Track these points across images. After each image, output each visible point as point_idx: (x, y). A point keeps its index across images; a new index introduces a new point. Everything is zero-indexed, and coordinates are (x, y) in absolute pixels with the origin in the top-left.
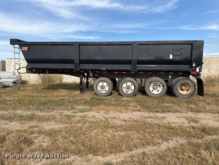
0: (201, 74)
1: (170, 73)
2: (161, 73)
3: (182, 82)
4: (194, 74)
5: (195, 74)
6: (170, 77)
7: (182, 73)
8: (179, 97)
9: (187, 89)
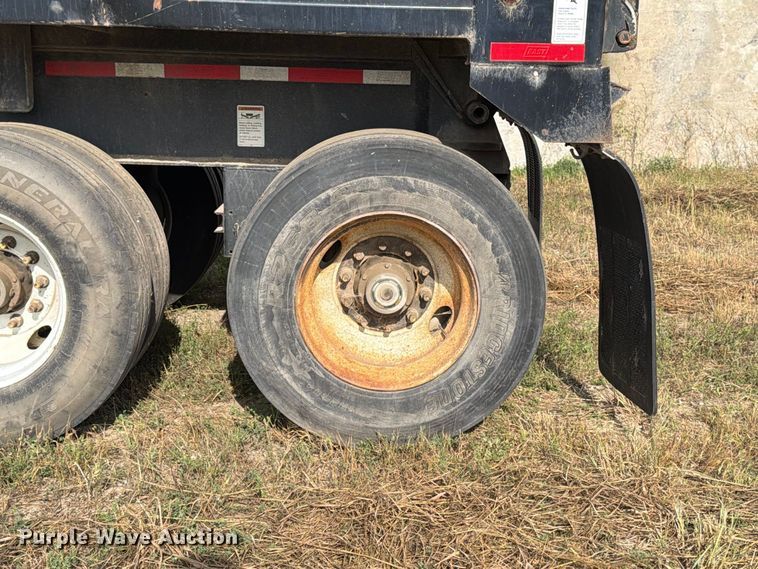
0: (621, 90)
1: (248, 73)
2: (122, 70)
3: (344, 209)
4: (522, 84)
5: (537, 78)
6: (251, 131)
7: (401, 78)
8: (317, 423)
9: (439, 294)
